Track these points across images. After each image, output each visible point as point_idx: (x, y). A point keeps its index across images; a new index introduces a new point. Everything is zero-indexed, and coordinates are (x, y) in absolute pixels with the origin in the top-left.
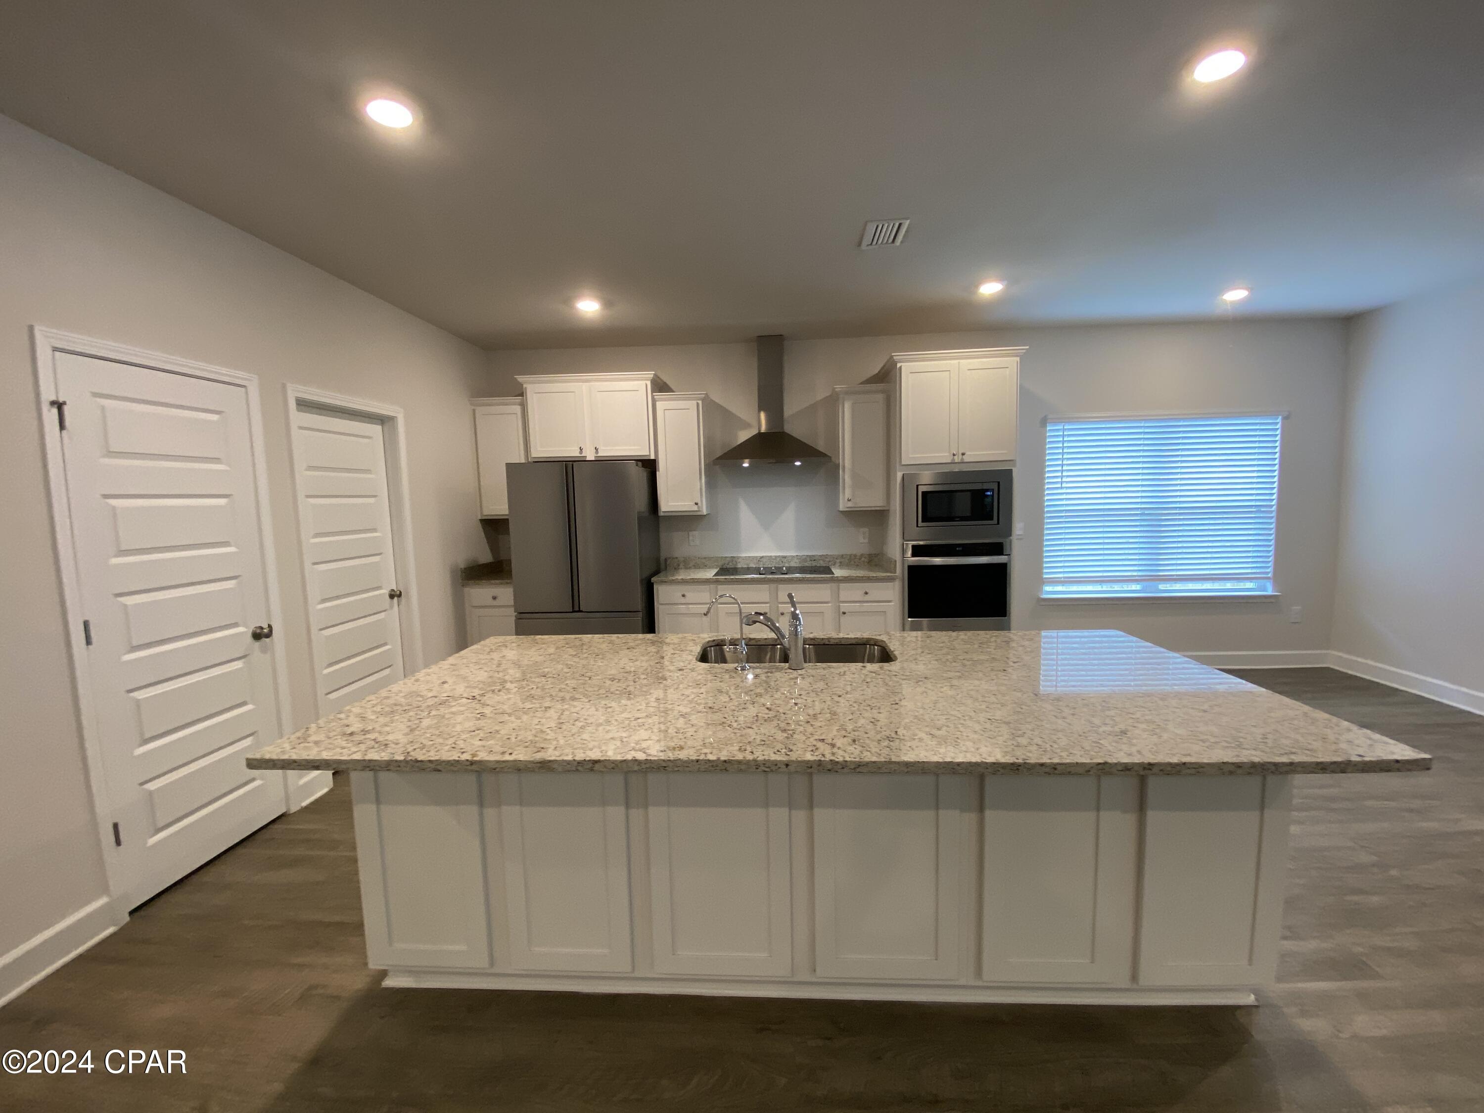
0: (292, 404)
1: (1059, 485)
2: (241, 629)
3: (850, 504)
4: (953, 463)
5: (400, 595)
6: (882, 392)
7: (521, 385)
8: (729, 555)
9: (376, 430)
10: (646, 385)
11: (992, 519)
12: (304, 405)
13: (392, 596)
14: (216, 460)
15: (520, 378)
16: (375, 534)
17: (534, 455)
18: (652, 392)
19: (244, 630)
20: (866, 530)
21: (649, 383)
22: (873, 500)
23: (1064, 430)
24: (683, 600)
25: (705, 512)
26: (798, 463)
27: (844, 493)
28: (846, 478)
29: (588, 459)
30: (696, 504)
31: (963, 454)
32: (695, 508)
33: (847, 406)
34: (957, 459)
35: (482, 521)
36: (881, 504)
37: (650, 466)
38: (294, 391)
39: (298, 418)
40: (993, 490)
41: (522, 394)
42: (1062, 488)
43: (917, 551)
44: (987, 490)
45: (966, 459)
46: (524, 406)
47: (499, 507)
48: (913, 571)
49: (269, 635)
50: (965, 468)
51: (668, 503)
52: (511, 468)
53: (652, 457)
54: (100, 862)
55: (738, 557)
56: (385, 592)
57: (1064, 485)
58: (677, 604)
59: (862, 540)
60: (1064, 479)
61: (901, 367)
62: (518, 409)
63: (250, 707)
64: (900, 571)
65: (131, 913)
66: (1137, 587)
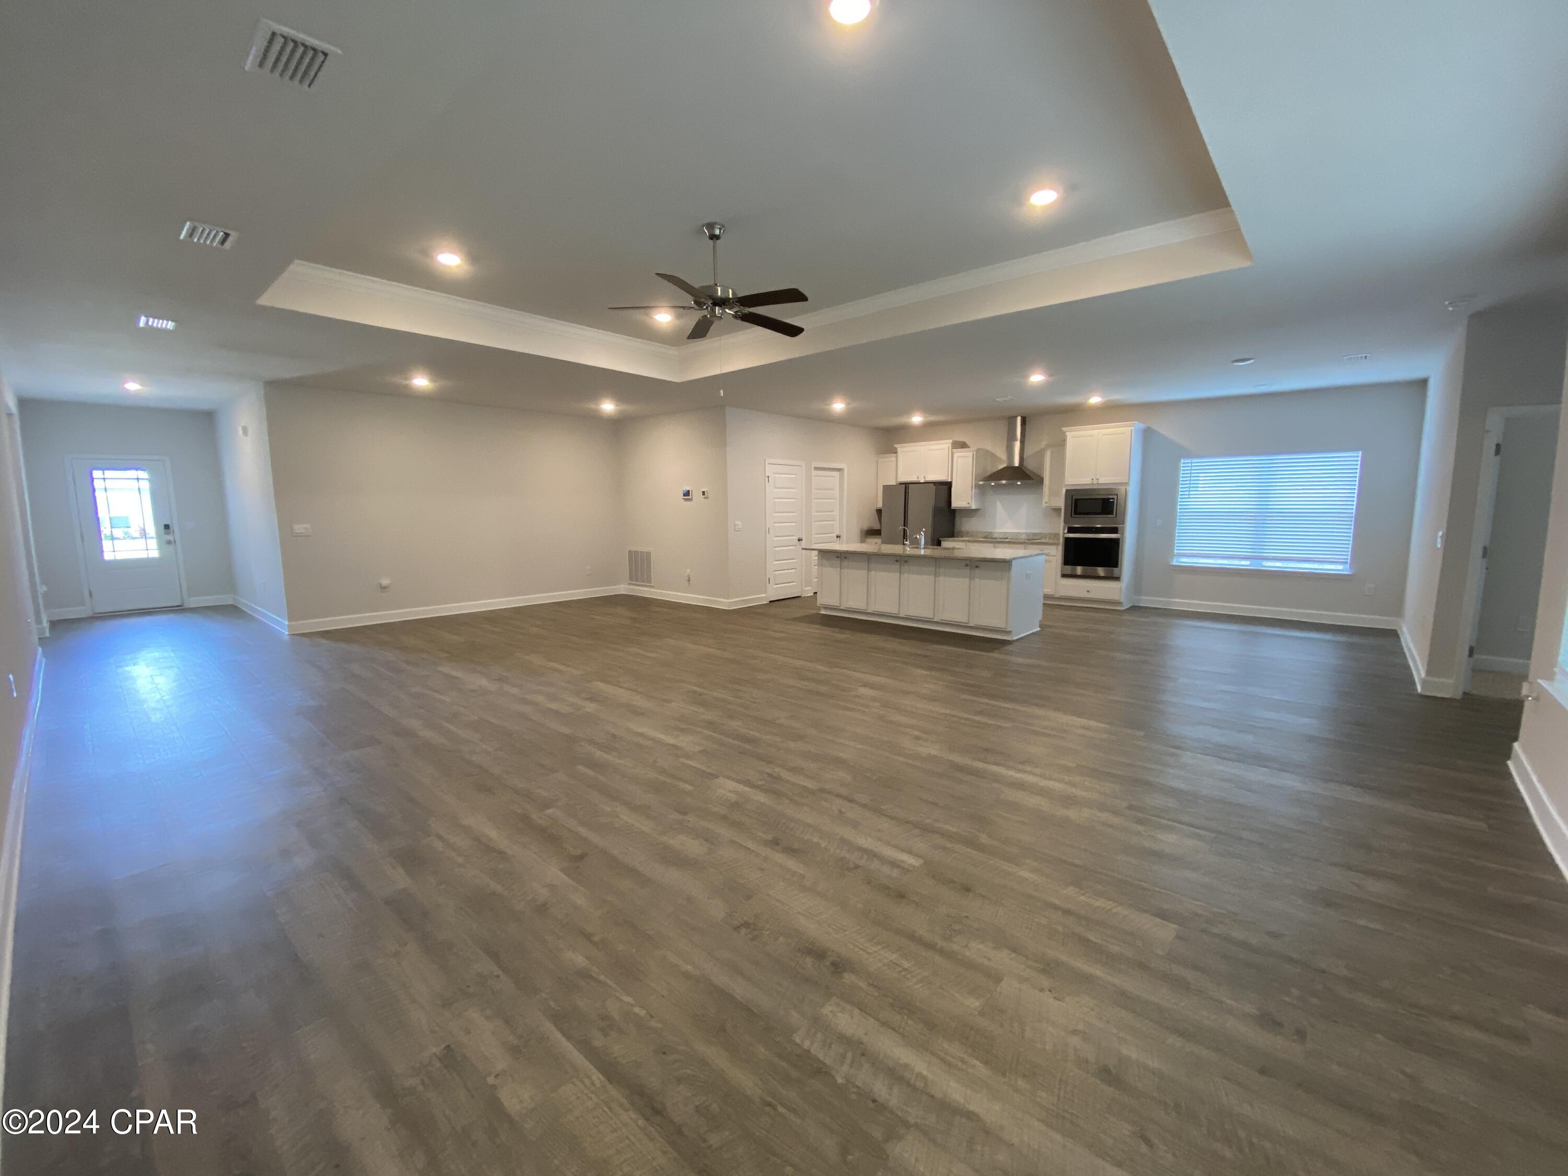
0: (813, 469)
1: (1187, 496)
2: (795, 537)
3: (1047, 505)
5: (840, 537)
6: (1060, 447)
7: (896, 449)
8: (990, 529)
9: (836, 474)
10: (949, 446)
11: (1112, 514)
12: (816, 469)
13: (837, 537)
14: (794, 488)
15: (896, 446)
16: (832, 513)
17: (899, 480)
18: (952, 449)
19: (796, 538)
21: (950, 445)
23: (1192, 463)
25: (974, 507)
26: (1019, 483)
27: (1046, 498)
28: (1046, 489)
29: (921, 482)
30: (969, 503)
31: (1098, 480)
32: (968, 506)
34: (1094, 482)
35: (877, 510)
37: (948, 485)
38: (813, 466)
39: (814, 473)
40: (1112, 501)
41: (896, 453)
42: (1189, 498)
43: (1071, 530)
45: (1099, 482)
46: (897, 457)
47: (880, 505)
48: (1067, 541)
49: (802, 540)
50: (1098, 487)
51: (956, 503)
52: (886, 488)
53: (949, 480)
54: (766, 586)
55: (993, 532)
56: (835, 535)
57: (1190, 496)
60: (1191, 493)
61: (1066, 435)
62: (894, 459)
63: (795, 560)
64: (1061, 540)
65: (770, 601)
66: (1248, 563)
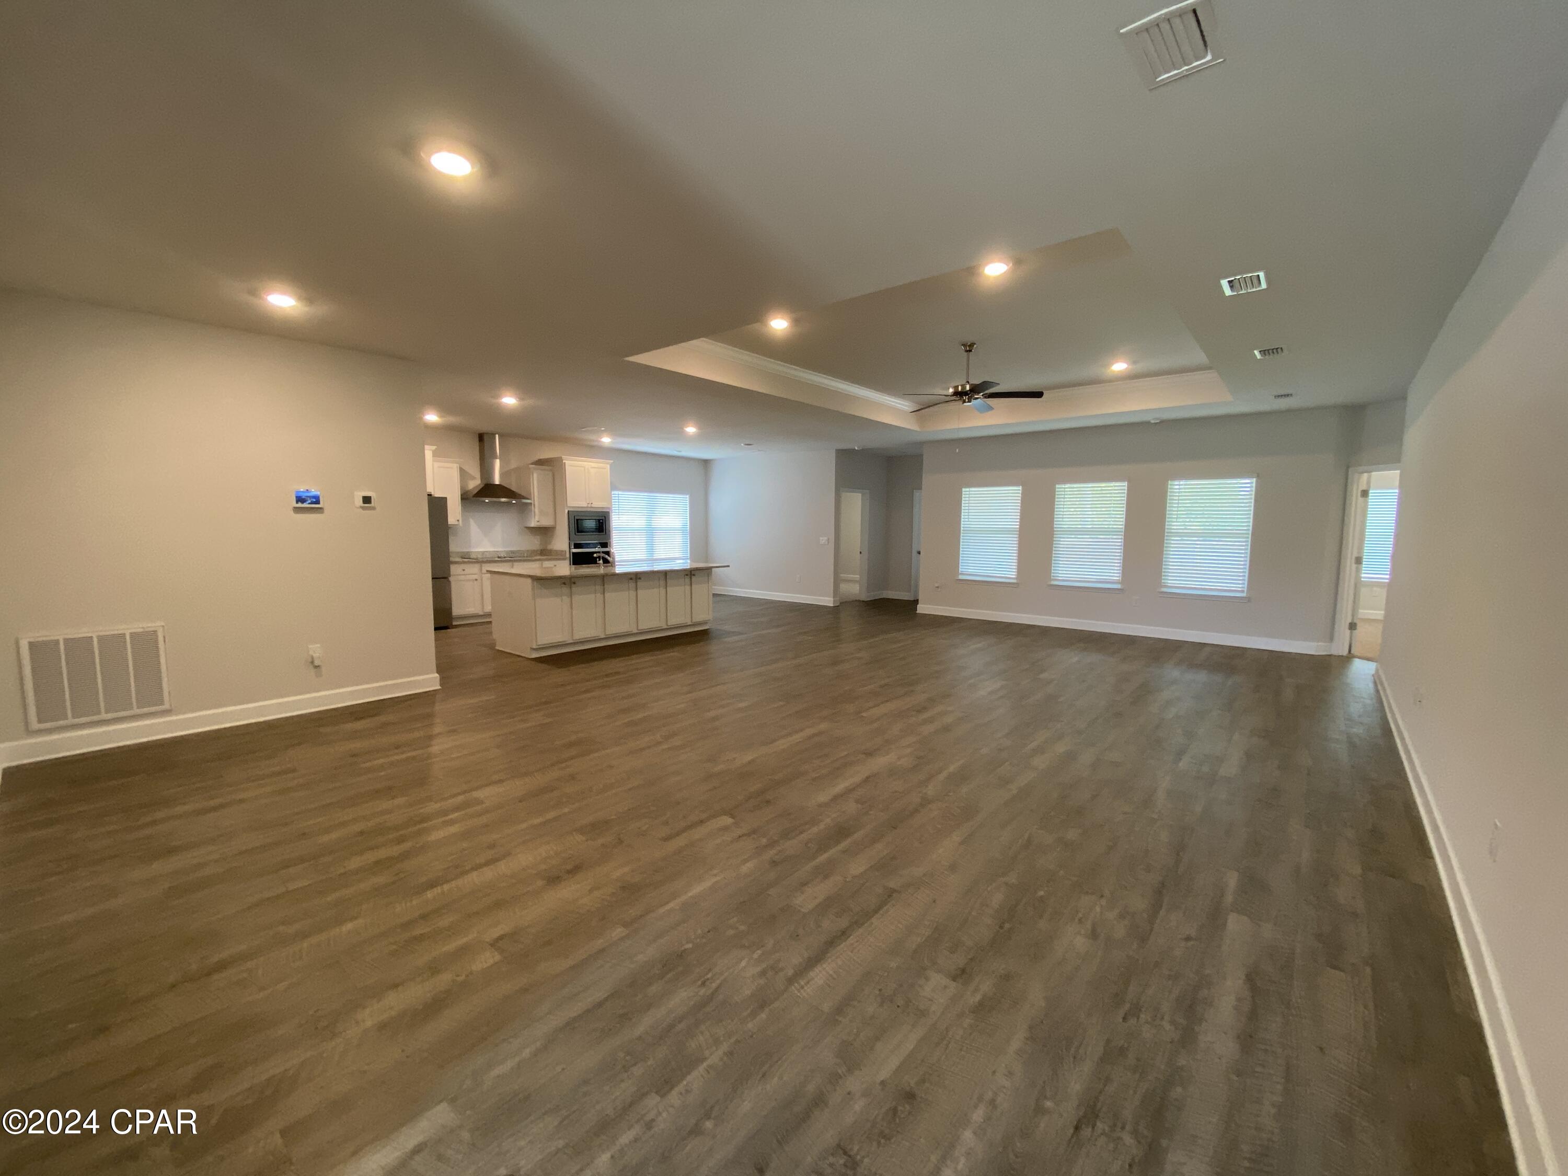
3: (538, 524)
4: (587, 507)
6: (551, 470)
8: (465, 550)
11: (603, 532)
20: (538, 537)
21: (431, 452)
22: (546, 522)
23: (617, 494)
24: (463, 573)
26: (503, 500)
27: (535, 517)
28: (534, 510)
30: (458, 521)
31: (592, 504)
33: (535, 475)
34: (589, 505)
36: (552, 524)
40: (603, 520)
43: (577, 546)
44: (601, 520)
45: (593, 506)
48: (575, 555)
50: (592, 510)
55: (470, 551)
58: (460, 575)
59: (536, 542)
61: (565, 463)
64: (568, 555)
